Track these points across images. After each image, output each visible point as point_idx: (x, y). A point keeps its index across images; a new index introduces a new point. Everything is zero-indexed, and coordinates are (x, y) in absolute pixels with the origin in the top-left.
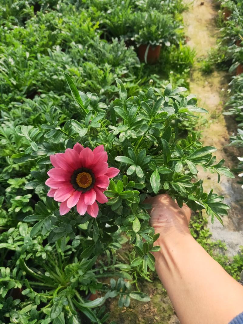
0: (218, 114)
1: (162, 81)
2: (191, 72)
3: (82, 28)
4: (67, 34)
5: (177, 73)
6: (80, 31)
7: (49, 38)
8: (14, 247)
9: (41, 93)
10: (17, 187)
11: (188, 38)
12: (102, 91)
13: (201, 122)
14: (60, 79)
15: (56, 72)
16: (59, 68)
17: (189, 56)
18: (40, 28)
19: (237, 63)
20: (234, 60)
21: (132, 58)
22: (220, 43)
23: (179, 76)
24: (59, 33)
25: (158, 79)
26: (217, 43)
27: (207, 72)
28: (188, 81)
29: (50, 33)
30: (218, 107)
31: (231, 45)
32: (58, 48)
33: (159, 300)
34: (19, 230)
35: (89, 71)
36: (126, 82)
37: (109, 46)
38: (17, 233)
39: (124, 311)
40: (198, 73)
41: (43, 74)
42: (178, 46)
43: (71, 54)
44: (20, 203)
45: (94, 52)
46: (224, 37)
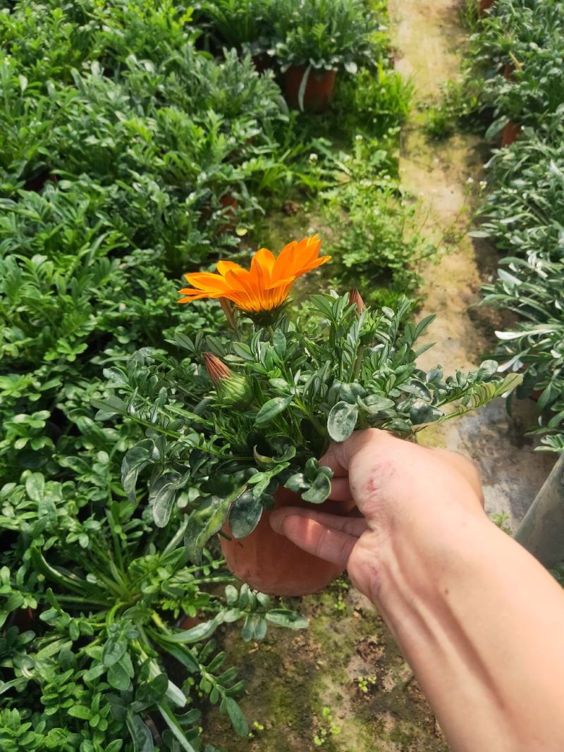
0: (459, 233)
1: (338, 152)
2: (403, 134)
3: (153, 20)
4: (115, 34)
5: (372, 136)
6: (149, 28)
7: (72, 42)
8: (17, 525)
9: (59, 178)
10: (16, 395)
11: (398, 53)
12: (203, 177)
13: (422, 252)
14: (104, 145)
15: (93, 128)
16: (100, 119)
17: (398, 96)
18: (51, 16)
19: (503, 118)
20: (497, 111)
21: (269, 101)
22: (469, 70)
23: (375, 143)
24: (97, 30)
25: (328, 148)
26: (462, 69)
28: (396, 154)
29: (75, 29)
30: (461, 218)
31: (493, 77)
32: (95, 66)
33: (327, 626)
34: (25, 488)
35: (171, 128)
36: (256, 156)
37: (216, 69)
38: (22, 495)
39: (253, 650)
40: (419, 137)
41: (62, 131)
42: (374, 71)
43: (127, 82)
44: (26, 430)
45: (181, 82)
46: (479, 54)
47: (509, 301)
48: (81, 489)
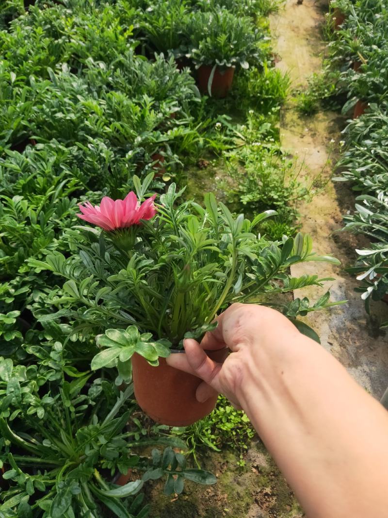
0: (324, 181)
1: (236, 125)
2: (282, 112)
3: (105, 33)
4: (79, 44)
5: (260, 113)
6: (102, 39)
7: (49, 50)
9: (37, 142)
11: (278, 57)
12: (139, 139)
13: (298, 193)
14: (68, 118)
15: (61, 107)
16: (66, 100)
17: (279, 85)
18: (35, 32)
19: (354, 98)
20: (350, 94)
21: (187, 87)
22: (328, 66)
23: (262, 117)
24: (66, 42)
25: (228, 121)
26: (323, 66)
27: (307, 112)
28: (278, 126)
29: (51, 42)
30: (325, 169)
31: (346, 71)
32: (65, 66)
33: (231, 480)
35: (117, 107)
36: (178, 126)
37: (149, 67)
39: (174, 500)
40: (293, 114)
41: (39, 109)
42: (261, 69)
43: (86, 77)
44: (1, 325)
45: (124, 75)
46: (335, 56)
47: (364, 227)
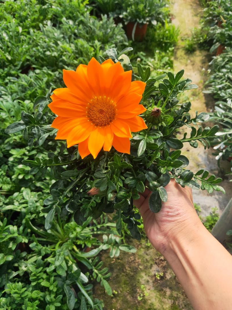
0: (198, 92)
1: (148, 58)
2: (175, 50)
3: (72, 3)
4: (57, 9)
5: (162, 51)
6: (71, 7)
7: (39, 12)
8: (20, 209)
9: (34, 69)
10: (19, 157)
11: (173, 16)
13: (183, 99)
14: (53, 55)
15: (48, 48)
16: (52, 44)
17: (173, 34)
18: (31, 2)
19: (217, 43)
21: (120, 37)
22: (203, 23)
23: (163, 54)
24: (49, 8)
25: (144, 56)
26: (200, 23)
27: (190, 51)
28: (172, 59)
29: (41, 7)
31: (213, 26)
32: (49, 22)
33: (143, 252)
34: (22, 195)
35: (81, 48)
37: (99, 23)
38: (21, 197)
39: (113, 262)
40: (182, 51)
41: (36, 49)
42: (163, 24)
43: (62, 29)
44: (23, 171)
45: (84, 28)
46: (207, 17)
47: (219, 120)
48: (45, 195)
